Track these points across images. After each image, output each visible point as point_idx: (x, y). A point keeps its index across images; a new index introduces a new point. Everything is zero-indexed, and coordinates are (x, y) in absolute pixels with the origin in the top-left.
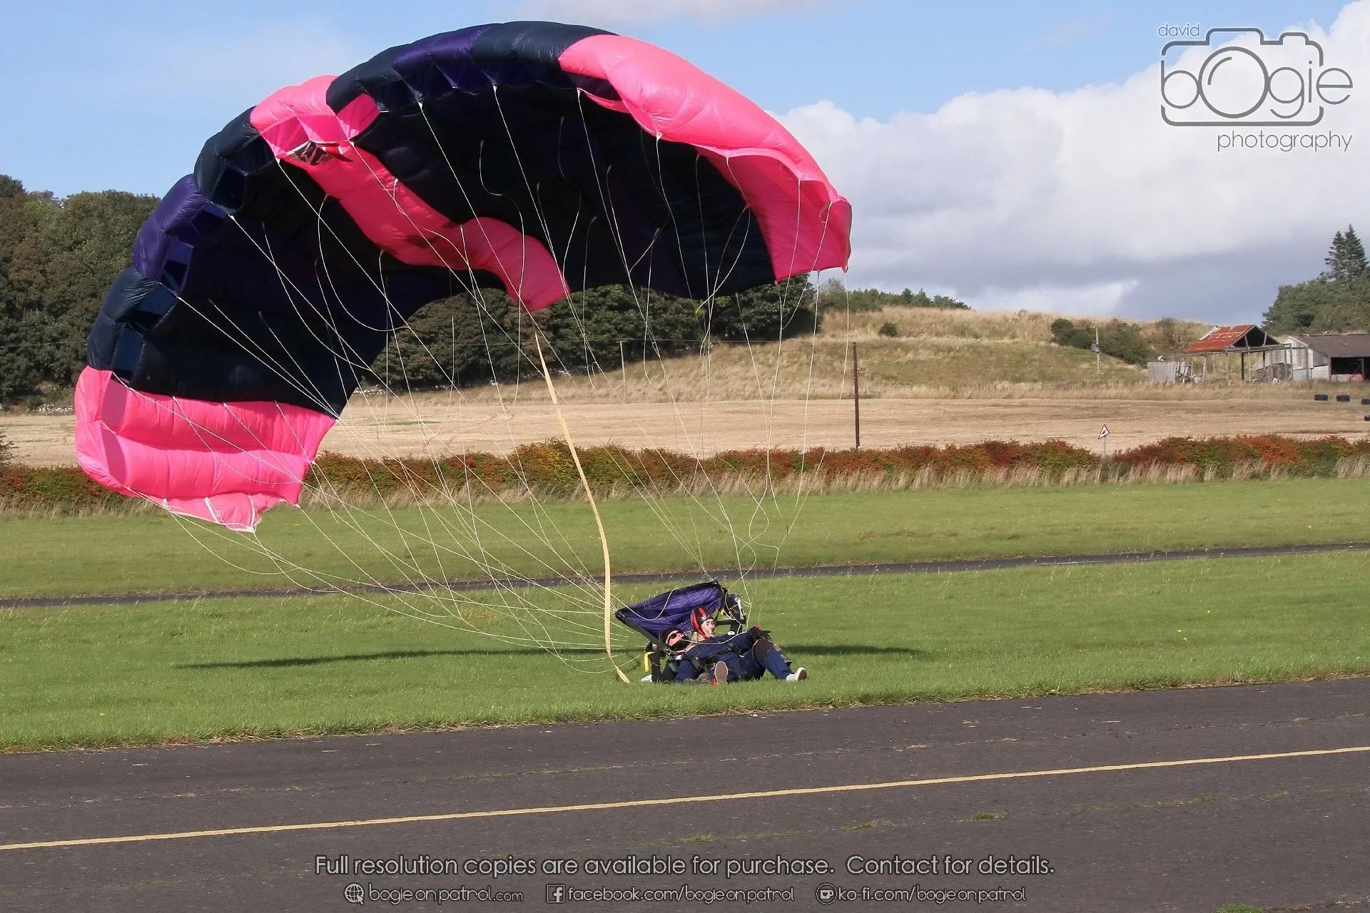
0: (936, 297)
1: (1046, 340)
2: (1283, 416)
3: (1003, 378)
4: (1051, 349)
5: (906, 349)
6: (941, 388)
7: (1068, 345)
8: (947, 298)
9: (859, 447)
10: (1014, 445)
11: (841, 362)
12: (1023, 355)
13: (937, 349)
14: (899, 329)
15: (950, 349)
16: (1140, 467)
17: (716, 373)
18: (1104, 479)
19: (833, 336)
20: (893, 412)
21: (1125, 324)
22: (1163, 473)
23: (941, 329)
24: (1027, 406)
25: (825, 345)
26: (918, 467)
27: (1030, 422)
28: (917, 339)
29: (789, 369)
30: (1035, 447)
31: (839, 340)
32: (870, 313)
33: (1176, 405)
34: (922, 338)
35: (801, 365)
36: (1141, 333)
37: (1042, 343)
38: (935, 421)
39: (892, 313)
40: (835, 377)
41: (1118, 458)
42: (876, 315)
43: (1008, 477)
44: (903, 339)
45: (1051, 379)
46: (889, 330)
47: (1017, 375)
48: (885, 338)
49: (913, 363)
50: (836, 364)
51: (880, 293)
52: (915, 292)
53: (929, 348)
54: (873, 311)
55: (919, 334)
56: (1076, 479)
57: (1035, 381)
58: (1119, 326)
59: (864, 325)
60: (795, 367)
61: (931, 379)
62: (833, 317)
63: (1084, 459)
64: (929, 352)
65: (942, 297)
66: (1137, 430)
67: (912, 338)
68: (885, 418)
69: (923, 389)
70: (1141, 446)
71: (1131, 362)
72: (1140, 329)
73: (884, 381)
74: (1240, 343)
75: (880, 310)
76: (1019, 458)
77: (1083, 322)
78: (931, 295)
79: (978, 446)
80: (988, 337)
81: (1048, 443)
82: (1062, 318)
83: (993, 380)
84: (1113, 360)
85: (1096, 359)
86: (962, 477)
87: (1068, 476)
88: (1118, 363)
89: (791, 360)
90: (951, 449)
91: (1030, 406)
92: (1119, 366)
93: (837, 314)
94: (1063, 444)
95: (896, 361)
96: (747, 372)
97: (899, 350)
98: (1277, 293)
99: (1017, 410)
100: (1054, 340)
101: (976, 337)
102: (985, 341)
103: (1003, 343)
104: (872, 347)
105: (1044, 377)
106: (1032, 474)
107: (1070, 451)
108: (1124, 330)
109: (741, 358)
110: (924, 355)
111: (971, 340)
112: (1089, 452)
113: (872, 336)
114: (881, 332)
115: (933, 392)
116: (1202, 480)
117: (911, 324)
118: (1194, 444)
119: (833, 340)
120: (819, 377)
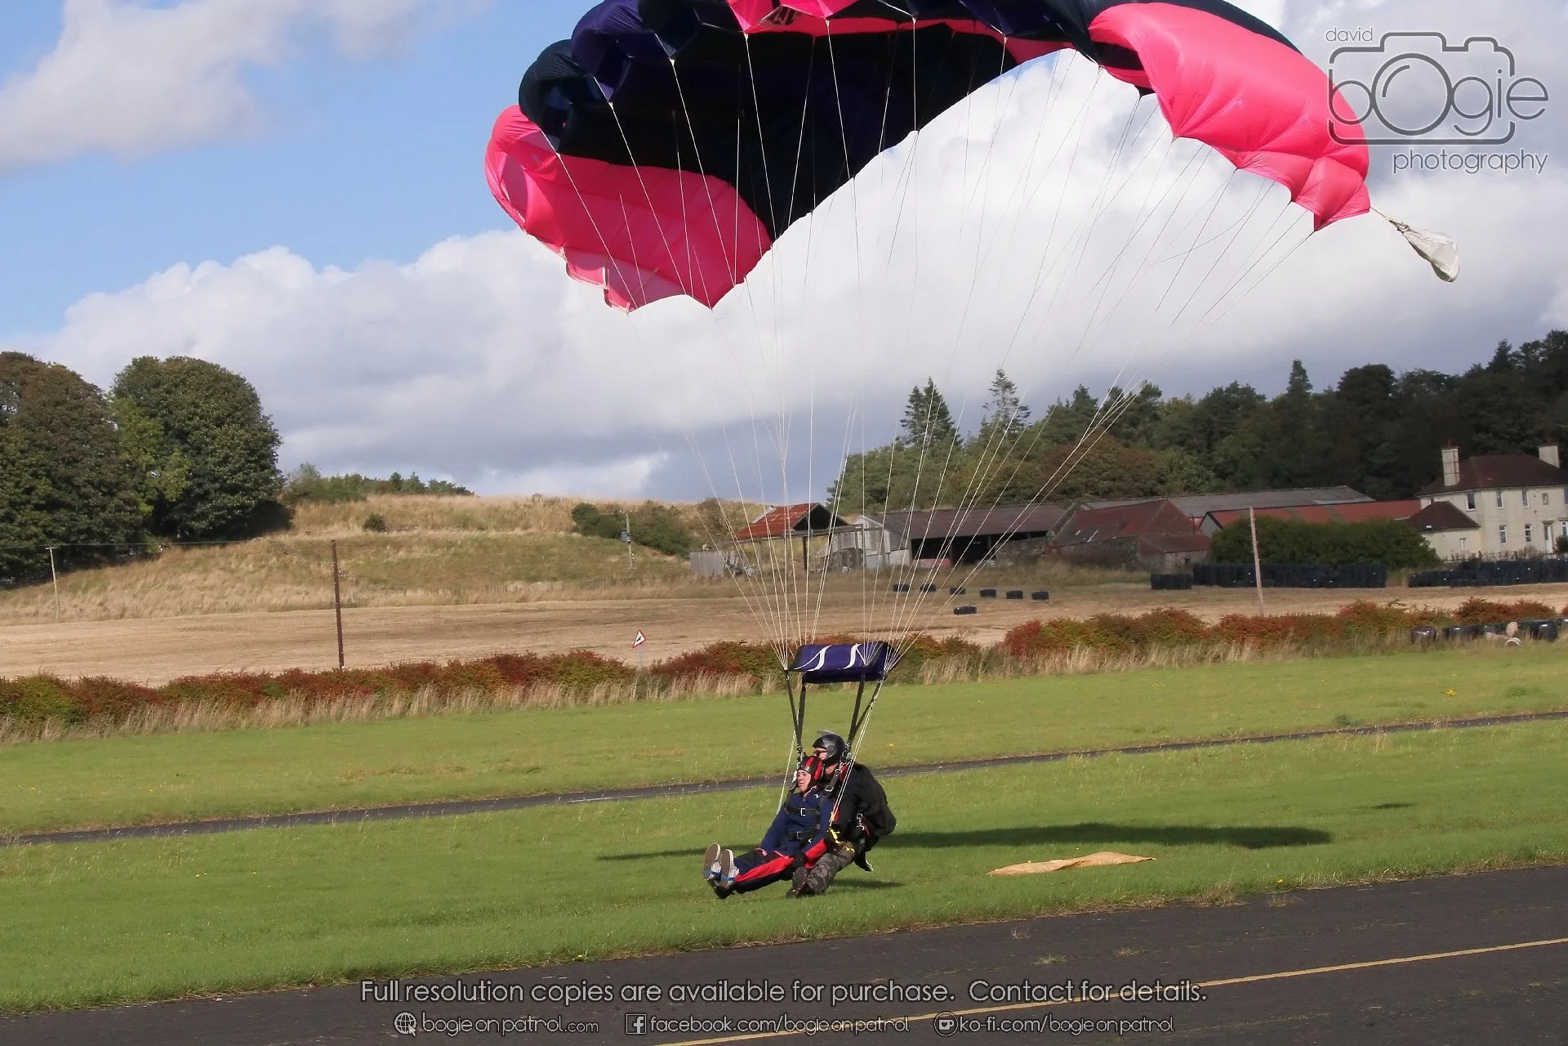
0: (431, 482)
1: (567, 530)
2: (856, 612)
3: (516, 577)
4: (571, 541)
5: (397, 545)
6: (440, 592)
7: (592, 534)
8: (444, 482)
9: (343, 667)
10: (530, 659)
11: (319, 565)
12: (539, 549)
13: (435, 544)
14: (388, 522)
15: (451, 544)
16: (684, 680)
17: (167, 583)
18: (641, 696)
19: (308, 533)
20: (383, 622)
21: (662, 507)
22: (713, 687)
23: (438, 519)
24: (545, 610)
25: (299, 543)
26: (414, 688)
27: (550, 629)
28: (410, 533)
29: (256, 574)
30: (556, 660)
31: (315, 538)
32: (352, 504)
33: (725, 602)
34: (415, 532)
35: (270, 569)
36: (681, 517)
37: (562, 534)
38: (435, 631)
39: (377, 503)
40: (312, 583)
41: (657, 671)
42: (359, 506)
43: (524, 697)
44: (394, 534)
45: (573, 577)
46: (376, 523)
47: (533, 573)
48: (371, 534)
49: (406, 564)
50: (313, 566)
51: (363, 479)
52: (406, 476)
53: (424, 544)
54: (356, 502)
55: (413, 527)
56: (607, 697)
57: (554, 579)
58: (654, 509)
59: (345, 519)
60: (264, 571)
61: (427, 581)
62: (307, 509)
63: (618, 673)
64: (425, 548)
65: (439, 482)
66: (680, 634)
67: (404, 533)
68: (374, 630)
69: (420, 594)
70: (685, 655)
71: (671, 553)
72: (680, 513)
73: (371, 586)
74: (801, 526)
75: (364, 499)
76: (537, 674)
77: (610, 507)
78: (425, 480)
79: (487, 661)
80: (496, 528)
81: (572, 654)
82: (585, 502)
83: (504, 580)
84: (647, 549)
85: (627, 550)
86: (469, 699)
87: (598, 693)
88: (654, 554)
89: (259, 563)
90: (454, 666)
91: (550, 610)
92: (656, 558)
93: (312, 506)
94: (590, 655)
95: (385, 561)
96: (205, 580)
97: (388, 547)
98: (843, 464)
99: (534, 615)
100: (575, 530)
101: (482, 529)
102: (493, 534)
103: (514, 536)
104: (355, 545)
105: (566, 575)
106: (554, 693)
107: (598, 663)
108: (661, 514)
109: (197, 562)
110: (418, 553)
111: (476, 533)
112: (621, 663)
113: (356, 531)
114: (366, 526)
115: (432, 596)
116: (759, 692)
117: (402, 515)
118: (749, 650)
119: (308, 538)
120: (291, 584)
